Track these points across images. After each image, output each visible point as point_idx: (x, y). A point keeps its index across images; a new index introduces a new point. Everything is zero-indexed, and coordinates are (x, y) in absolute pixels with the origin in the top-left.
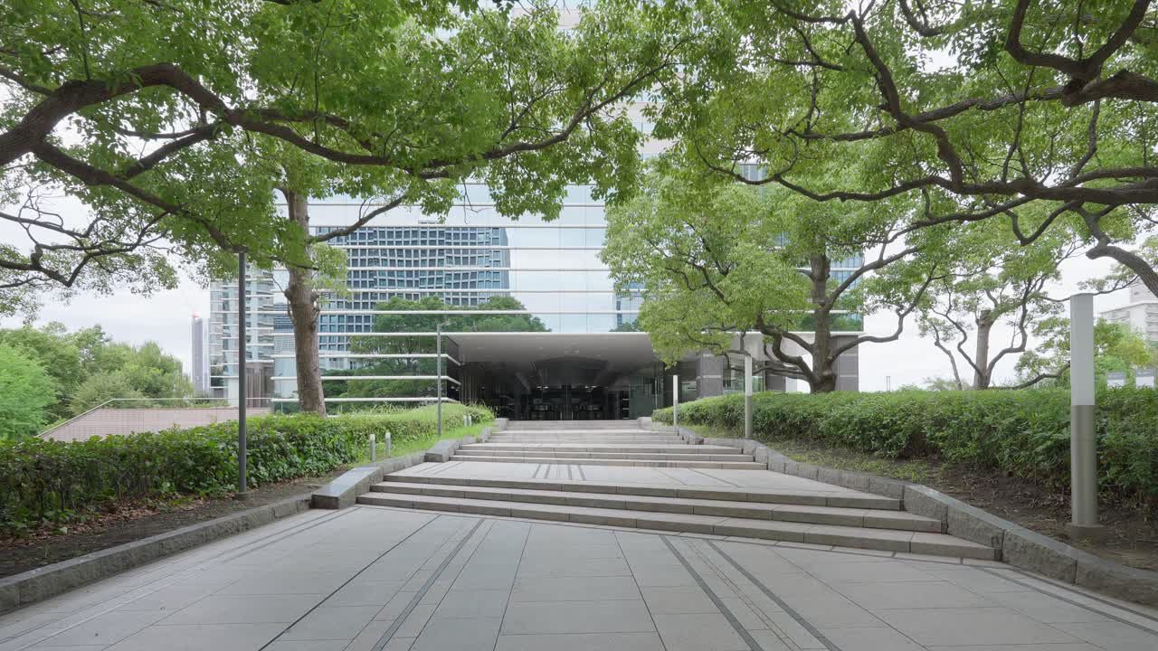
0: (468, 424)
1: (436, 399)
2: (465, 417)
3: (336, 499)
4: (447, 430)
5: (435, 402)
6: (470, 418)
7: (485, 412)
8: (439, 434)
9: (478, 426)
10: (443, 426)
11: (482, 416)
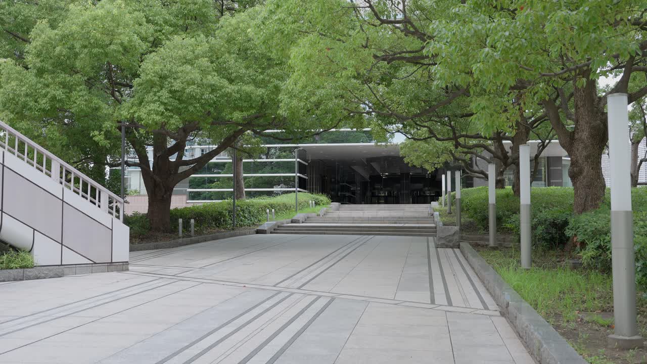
0: (312, 206)
1: (294, 189)
2: (310, 202)
3: (266, 230)
4: (300, 209)
5: (294, 192)
6: (314, 202)
7: (323, 198)
8: (296, 210)
9: (318, 207)
10: (299, 206)
11: (322, 201)
